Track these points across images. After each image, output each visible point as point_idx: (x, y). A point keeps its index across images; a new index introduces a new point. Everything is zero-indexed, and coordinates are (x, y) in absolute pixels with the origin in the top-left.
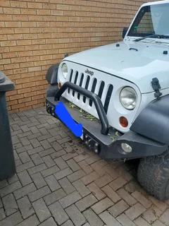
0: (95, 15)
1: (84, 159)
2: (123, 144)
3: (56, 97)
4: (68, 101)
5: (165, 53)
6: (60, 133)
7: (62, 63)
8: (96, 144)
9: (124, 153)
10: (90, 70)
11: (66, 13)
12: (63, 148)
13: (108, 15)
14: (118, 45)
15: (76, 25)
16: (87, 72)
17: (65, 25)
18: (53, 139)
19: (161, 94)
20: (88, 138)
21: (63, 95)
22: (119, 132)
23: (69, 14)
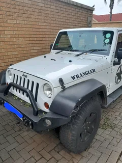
0: (32, 36)
1: (28, 134)
2: (46, 120)
3: (4, 93)
4: (13, 95)
5: (70, 61)
6: (11, 117)
7: (8, 70)
8: (30, 123)
9: (48, 126)
10: (25, 74)
11: (12, 36)
12: (13, 128)
13: (41, 36)
14: (45, 57)
15: (19, 43)
16: (23, 75)
17: (11, 43)
18: (6, 123)
19: (65, 87)
20: (25, 119)
21: (9, 91)
22: (45, 112)
23: (13, 36)
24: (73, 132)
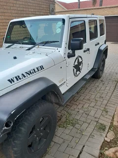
5: (15, 58)
24: (15, 149)
